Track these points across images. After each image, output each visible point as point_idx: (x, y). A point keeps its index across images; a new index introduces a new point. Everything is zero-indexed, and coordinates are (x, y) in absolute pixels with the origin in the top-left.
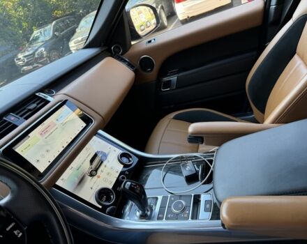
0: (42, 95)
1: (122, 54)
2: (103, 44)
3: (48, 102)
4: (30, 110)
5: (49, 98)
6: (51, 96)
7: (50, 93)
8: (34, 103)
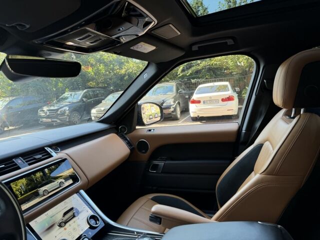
0: (49, 150)
1: (126, 134)
2: (113, 123)
3: (52, 156)
4: (35, 159)
5: (53, 154)
6: (56, 153)
7: (56, 150)
8: (40, 154)
